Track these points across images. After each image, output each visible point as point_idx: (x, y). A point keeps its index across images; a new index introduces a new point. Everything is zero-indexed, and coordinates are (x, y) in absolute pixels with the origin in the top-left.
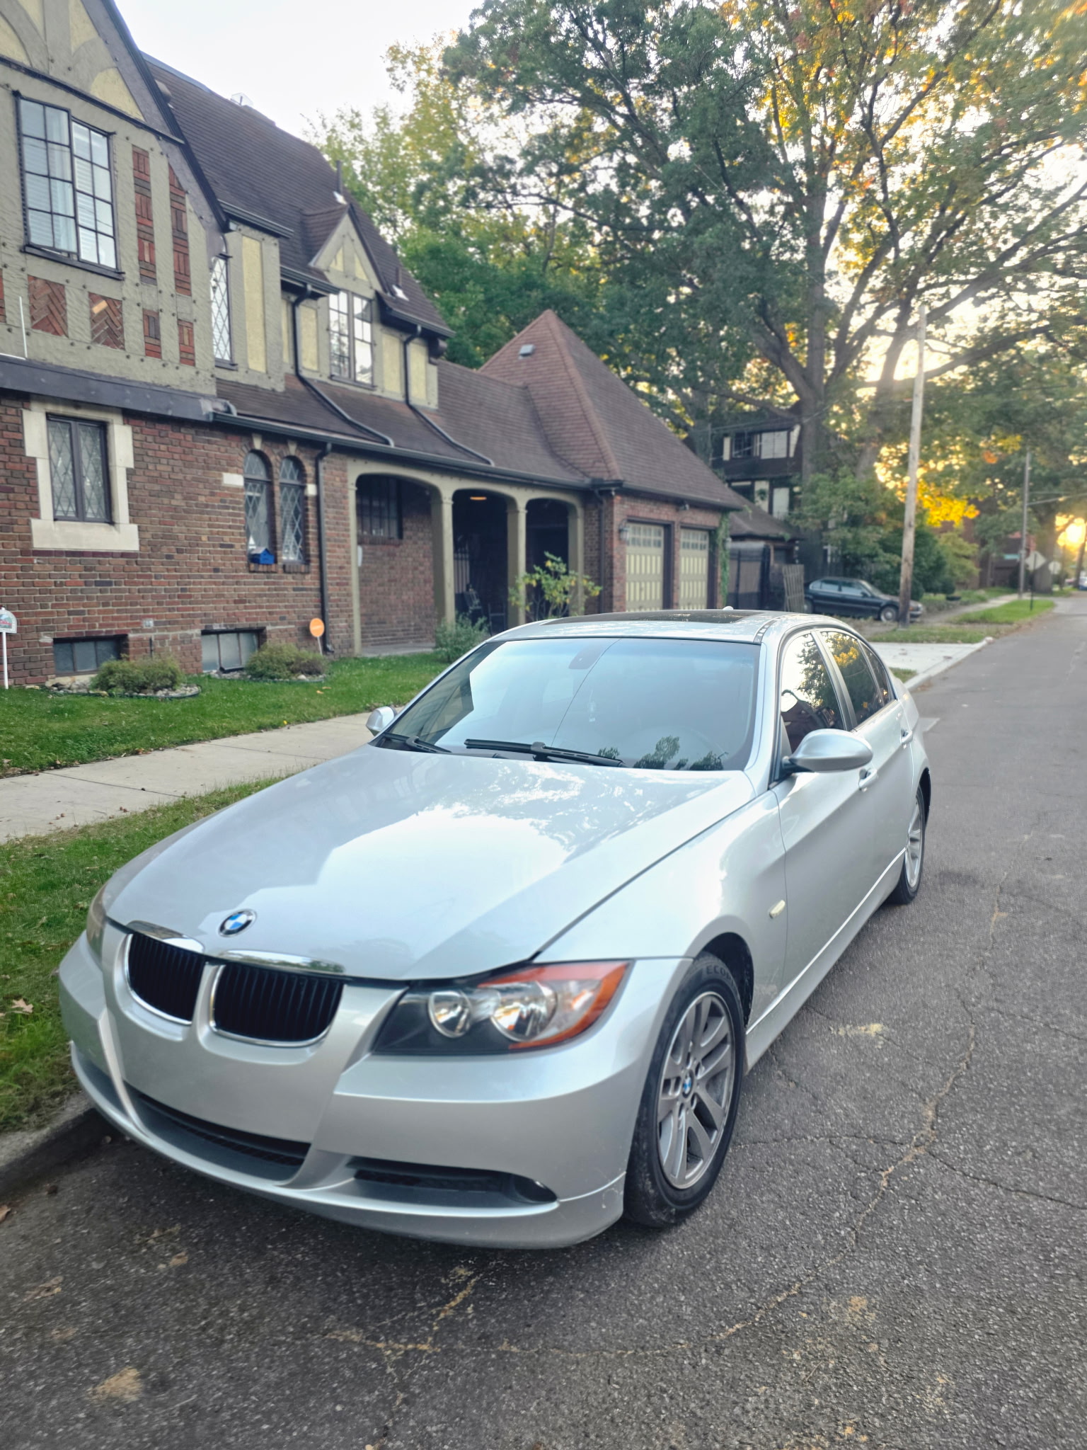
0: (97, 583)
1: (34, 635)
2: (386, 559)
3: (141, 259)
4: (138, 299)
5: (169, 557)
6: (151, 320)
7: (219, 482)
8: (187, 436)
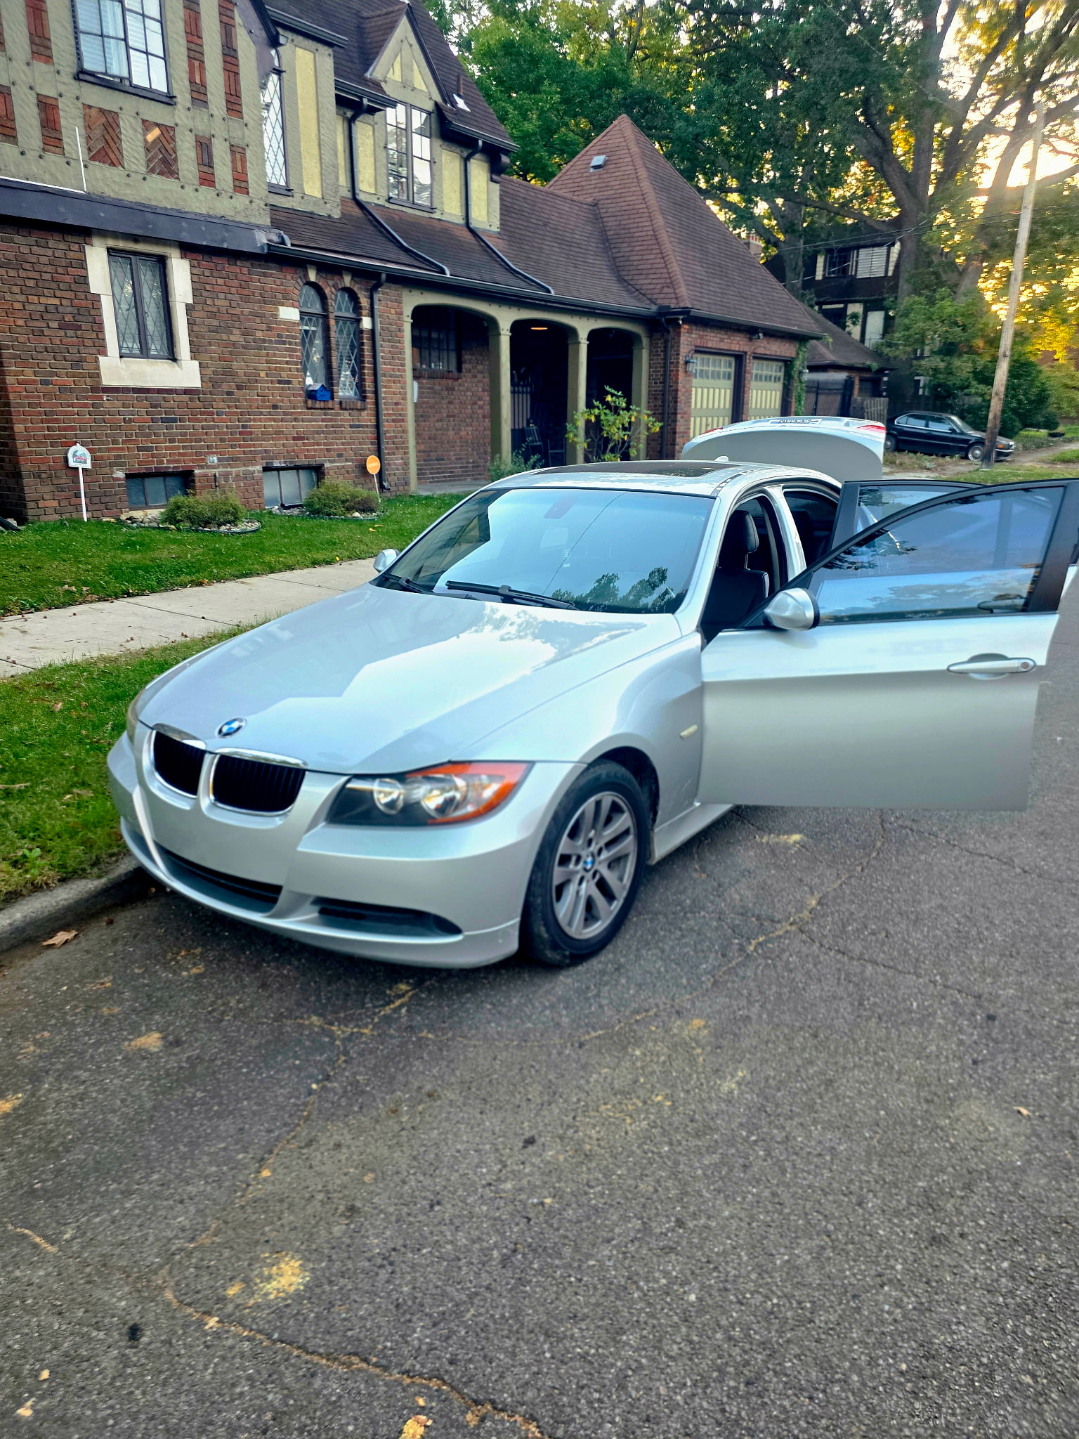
0: (163, 420)
1: (107, 470)
2: (445, 393)
3: (192, 82)
4: (190, 124)
5: (229, 393)
6: (204, 147)
7: (276, 316)
8: (243, 269)
